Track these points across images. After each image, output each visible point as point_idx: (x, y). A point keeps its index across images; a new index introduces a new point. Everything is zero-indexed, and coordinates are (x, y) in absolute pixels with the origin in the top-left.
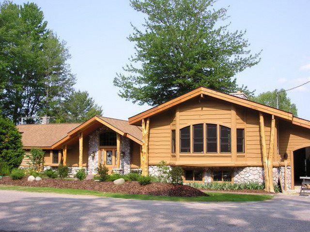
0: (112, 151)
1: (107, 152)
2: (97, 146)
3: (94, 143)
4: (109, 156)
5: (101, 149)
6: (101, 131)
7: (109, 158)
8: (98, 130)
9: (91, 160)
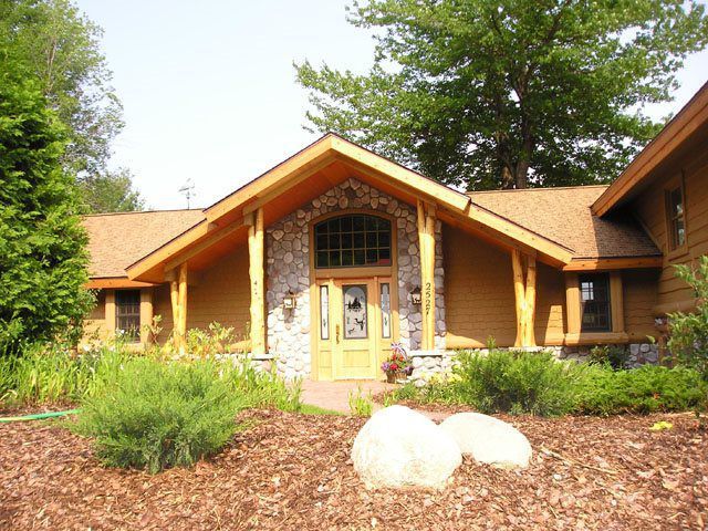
0: (364, 288)
1: (345, 289)
2: (305, 269)
3: (289, 258)
4: (355, 306)
5: (319, 281)
6: (317, 213)
7: (352, 314)
8: (308, 207)
9: (281, 326)
